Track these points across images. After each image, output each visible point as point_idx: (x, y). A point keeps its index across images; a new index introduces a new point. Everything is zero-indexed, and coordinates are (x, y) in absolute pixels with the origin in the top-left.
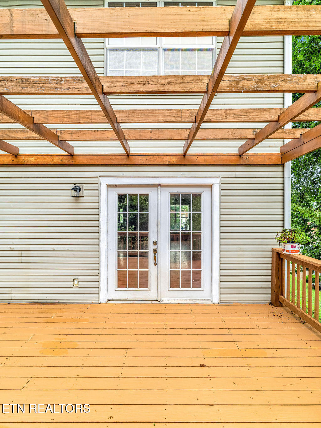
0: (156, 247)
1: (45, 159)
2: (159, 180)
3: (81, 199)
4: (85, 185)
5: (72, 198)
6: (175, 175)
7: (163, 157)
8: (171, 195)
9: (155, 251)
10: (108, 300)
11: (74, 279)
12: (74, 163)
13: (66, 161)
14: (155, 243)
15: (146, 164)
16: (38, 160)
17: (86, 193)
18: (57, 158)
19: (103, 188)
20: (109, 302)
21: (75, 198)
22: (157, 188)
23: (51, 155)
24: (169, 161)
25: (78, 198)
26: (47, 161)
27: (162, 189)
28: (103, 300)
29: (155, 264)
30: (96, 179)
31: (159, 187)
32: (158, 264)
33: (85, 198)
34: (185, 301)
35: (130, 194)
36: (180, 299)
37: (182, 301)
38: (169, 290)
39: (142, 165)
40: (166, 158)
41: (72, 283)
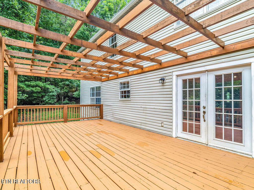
0: (205, 110)
1: (151, 68)
2: (205, 68)
3: (165, 84)
4: (166, 77)
5: (161, 84)
6: (217, 63)
7: (207, 53)
8: (216, 76)
9: (204, 112)
10: (178, 137)
11: (162, 123)
12: (161, 67)
13: (158, 67)
14: (204, 108)
15: (197, 60)
16: (149, 69)
17: (167, 81)
18: (155, 66)
19: (174, 77)
20: (178, 138)
21: (162, 84)
22: (205, 73)
23: (153, 66)
24: (212, 54)
25: (163, 84)
26: (152, 69)
27: (209, 73)
28: (174, 136)
29: (205, 121)
30: (171, 73)
31: (207, 72)
32: (206, 121)
33: (167, 83)
34: (227, 149)
35: (189, 79)
36: (223, 147)
37: (224, 149)
38: (215, 139)
39: (194, 61)
40: (209, 53)
41: (161, 124)
